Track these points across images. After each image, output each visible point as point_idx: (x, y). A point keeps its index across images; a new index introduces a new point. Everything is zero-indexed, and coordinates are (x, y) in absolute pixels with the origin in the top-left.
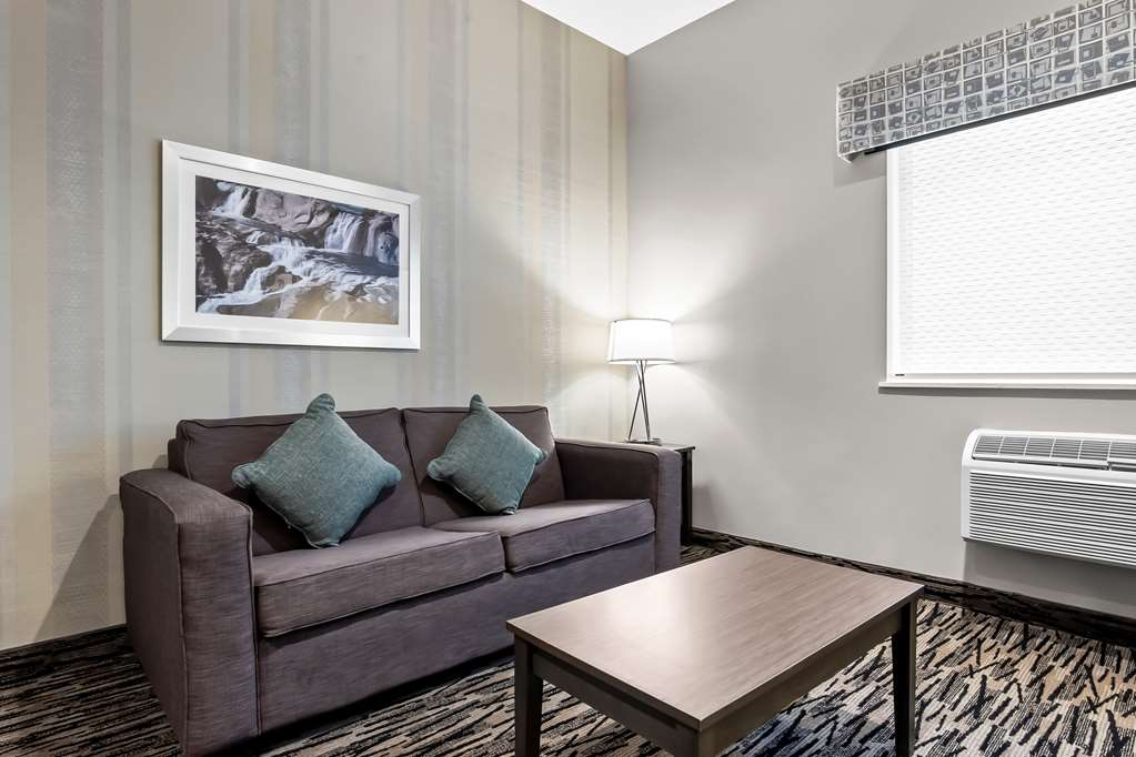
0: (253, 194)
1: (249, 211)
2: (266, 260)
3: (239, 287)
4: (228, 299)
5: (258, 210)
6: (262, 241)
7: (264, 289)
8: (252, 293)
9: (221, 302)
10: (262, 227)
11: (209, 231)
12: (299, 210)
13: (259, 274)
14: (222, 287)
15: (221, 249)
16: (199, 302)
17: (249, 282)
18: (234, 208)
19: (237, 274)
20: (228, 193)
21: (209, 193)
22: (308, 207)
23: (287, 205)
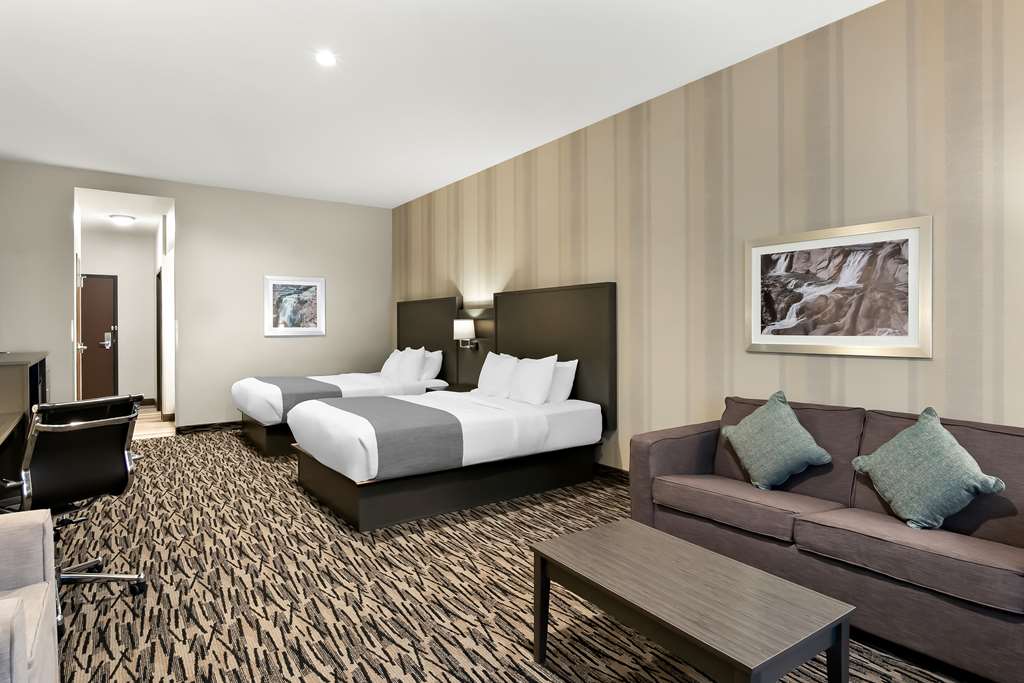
0: (791, 256)
1: (789, 268)
2: (800, 297)
3: (783, 318)
4: (778, 325)
5: (794, 266)
6: (797, 286)
7: (797, 316)
8: (791, 320)
9: (773, 328)
10: (796, 276)
11: (768, 286)
12: (820, 259)
13: (795, 307)
14: (774, 319)
15: (773, 296)
16: (763, 328)
17: (788, 313)
18: (780, 269)
19: (782, 309)
20: (778, 259)
21: (768, 262)
22: (827, 255)
23: (813, 257)
